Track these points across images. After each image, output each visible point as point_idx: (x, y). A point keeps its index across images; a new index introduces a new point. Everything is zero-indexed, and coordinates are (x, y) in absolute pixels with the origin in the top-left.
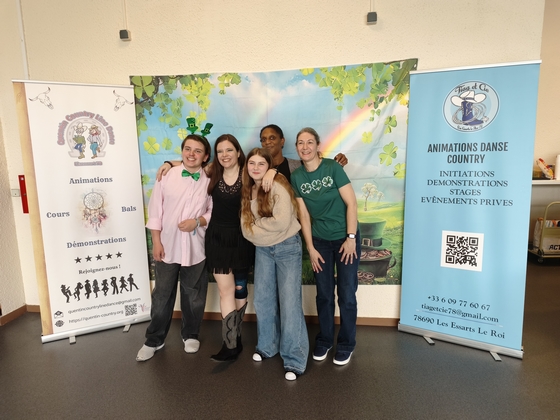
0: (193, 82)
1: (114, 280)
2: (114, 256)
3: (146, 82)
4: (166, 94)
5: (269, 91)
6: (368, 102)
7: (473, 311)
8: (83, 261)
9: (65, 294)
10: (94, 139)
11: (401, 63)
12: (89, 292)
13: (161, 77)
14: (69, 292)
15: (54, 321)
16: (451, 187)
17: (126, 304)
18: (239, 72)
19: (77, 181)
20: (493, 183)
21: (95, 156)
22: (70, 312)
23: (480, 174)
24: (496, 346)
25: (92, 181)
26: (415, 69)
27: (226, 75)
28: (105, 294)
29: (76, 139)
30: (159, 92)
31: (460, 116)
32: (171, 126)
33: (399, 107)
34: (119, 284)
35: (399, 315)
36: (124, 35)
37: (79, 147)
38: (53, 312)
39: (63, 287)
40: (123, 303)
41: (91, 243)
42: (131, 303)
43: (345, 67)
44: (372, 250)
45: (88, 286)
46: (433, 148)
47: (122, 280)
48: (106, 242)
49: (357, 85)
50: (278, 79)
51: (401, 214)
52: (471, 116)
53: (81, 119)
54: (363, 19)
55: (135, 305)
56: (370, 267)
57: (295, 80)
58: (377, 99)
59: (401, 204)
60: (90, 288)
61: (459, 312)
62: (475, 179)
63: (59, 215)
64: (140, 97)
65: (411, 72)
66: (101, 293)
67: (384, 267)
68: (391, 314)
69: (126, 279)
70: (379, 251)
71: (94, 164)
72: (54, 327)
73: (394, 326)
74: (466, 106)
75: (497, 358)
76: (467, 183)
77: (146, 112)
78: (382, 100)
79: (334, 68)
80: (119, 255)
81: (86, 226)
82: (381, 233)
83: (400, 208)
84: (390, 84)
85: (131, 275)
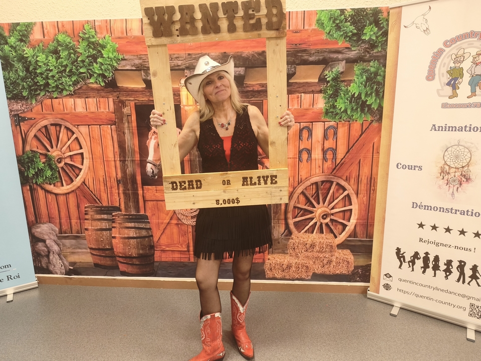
2: (470, 235)
8: (428, 228)
19: (441, 128)
21: (474, 93)
22: (400, 280)
25: (461, 129)
29: (450, 71)
34: (468, 272)
37: (453, 84)
38: (383, 273)
40: (469, 298)
53: (464, 43)
63: (410, 168)
66: (441, 274)
71: (468, 106)
72: (382, 288)
80: (477, 235)
81: (440, 187)
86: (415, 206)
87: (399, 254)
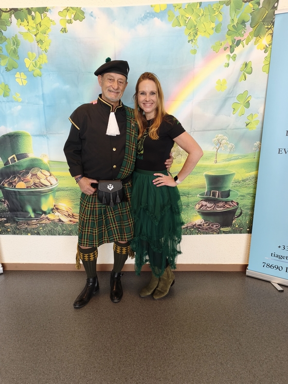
0: (30, 17)
6: (224, 45)
18: (82, 6)
26: (277, 8)
32: (7, 70)
35: (248, 261)
44: (220, 201)
49: (213, 25)
58: (233, 42)
67: (230, 218)
73: (242, 271)
78: (238, 43)
82: (229, 185)
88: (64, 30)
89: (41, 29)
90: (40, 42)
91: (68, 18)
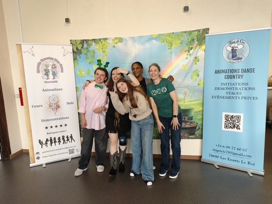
0: (100, 42)
1: (63, 137)
2: (63, 126)
3: (78, 43)
4: (87, 48)
5: (137, 45)
6: (185, 50)
7: (239, 152)
8: (49, 128)
9: (41, 144)
10: (54, 70)
11: (201, 31)
12: (51, 143)
13: (85, 40)
14: (42, 143)
15: (36, 157)
16: (227, 91)
17: (69, 149)
18: (122, 37)
19: (46, 90)
20: (248, 89)
21: (54, 78)
22: (43, 153)
23: (241, 84)
24: (250, 170)
25: (53, 90)
26: (208, 33)
27: (116, 38)
28: (59, 144)
29: (45, 70)
30: (84, 47)
31: (231, 56)
32: (90, 63)
33: (200, 52)
34: (66, 139)
35: (202, 154)
36: (67, 20)
37: (47, 74)
38: (35, 152)
39: (40, 140)
40: (68, 148)
41: (53, 120)
42: (72, 148)
43: (173, 33)
44: (188, 122)
45: (51, 140)
46: (217, 72)
47: (67, 137)
48: (60, 119)
49: (179, 42)
50: (140, 39)
51: (202, 104)
52: (236, 55)
53: (48, 61)
54: (182, 9)
55: (73, 149)
56: (187, 130)
57: (149, 40)
58: (189, 48)
59: (202, 99)
60: (52, 141)
61: (232, 153)
62: (238, 87)
63: (38, 106)
64: (75, 50)
65: (206, 35)
66: (57, 143)
67: (194, 131)
68: (198, 154)
69: (69, 137)
70: (191, 123)
71: (53, 82)
72: (36, 159)
73: (199, 160)
74: (234, 51)
75: (251, 175)
76: (235, 89)
77: (78, 57)
78: (191, 49)
79: (168, 34)
80: (66, 125)
81: (50, 112)
82: (192, 114)
83: (201, 102)
84: (195, 41)
85: (71, 135)
86: (42, 121)
87: (40, 142)
88: (114, 47)
89: (104, 47)
90: (104, 52)
91: (116, 42)
